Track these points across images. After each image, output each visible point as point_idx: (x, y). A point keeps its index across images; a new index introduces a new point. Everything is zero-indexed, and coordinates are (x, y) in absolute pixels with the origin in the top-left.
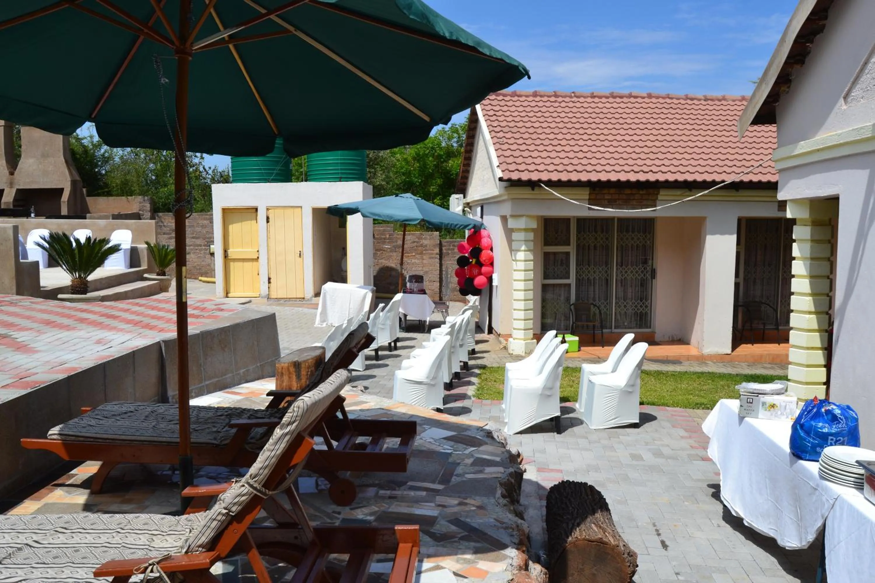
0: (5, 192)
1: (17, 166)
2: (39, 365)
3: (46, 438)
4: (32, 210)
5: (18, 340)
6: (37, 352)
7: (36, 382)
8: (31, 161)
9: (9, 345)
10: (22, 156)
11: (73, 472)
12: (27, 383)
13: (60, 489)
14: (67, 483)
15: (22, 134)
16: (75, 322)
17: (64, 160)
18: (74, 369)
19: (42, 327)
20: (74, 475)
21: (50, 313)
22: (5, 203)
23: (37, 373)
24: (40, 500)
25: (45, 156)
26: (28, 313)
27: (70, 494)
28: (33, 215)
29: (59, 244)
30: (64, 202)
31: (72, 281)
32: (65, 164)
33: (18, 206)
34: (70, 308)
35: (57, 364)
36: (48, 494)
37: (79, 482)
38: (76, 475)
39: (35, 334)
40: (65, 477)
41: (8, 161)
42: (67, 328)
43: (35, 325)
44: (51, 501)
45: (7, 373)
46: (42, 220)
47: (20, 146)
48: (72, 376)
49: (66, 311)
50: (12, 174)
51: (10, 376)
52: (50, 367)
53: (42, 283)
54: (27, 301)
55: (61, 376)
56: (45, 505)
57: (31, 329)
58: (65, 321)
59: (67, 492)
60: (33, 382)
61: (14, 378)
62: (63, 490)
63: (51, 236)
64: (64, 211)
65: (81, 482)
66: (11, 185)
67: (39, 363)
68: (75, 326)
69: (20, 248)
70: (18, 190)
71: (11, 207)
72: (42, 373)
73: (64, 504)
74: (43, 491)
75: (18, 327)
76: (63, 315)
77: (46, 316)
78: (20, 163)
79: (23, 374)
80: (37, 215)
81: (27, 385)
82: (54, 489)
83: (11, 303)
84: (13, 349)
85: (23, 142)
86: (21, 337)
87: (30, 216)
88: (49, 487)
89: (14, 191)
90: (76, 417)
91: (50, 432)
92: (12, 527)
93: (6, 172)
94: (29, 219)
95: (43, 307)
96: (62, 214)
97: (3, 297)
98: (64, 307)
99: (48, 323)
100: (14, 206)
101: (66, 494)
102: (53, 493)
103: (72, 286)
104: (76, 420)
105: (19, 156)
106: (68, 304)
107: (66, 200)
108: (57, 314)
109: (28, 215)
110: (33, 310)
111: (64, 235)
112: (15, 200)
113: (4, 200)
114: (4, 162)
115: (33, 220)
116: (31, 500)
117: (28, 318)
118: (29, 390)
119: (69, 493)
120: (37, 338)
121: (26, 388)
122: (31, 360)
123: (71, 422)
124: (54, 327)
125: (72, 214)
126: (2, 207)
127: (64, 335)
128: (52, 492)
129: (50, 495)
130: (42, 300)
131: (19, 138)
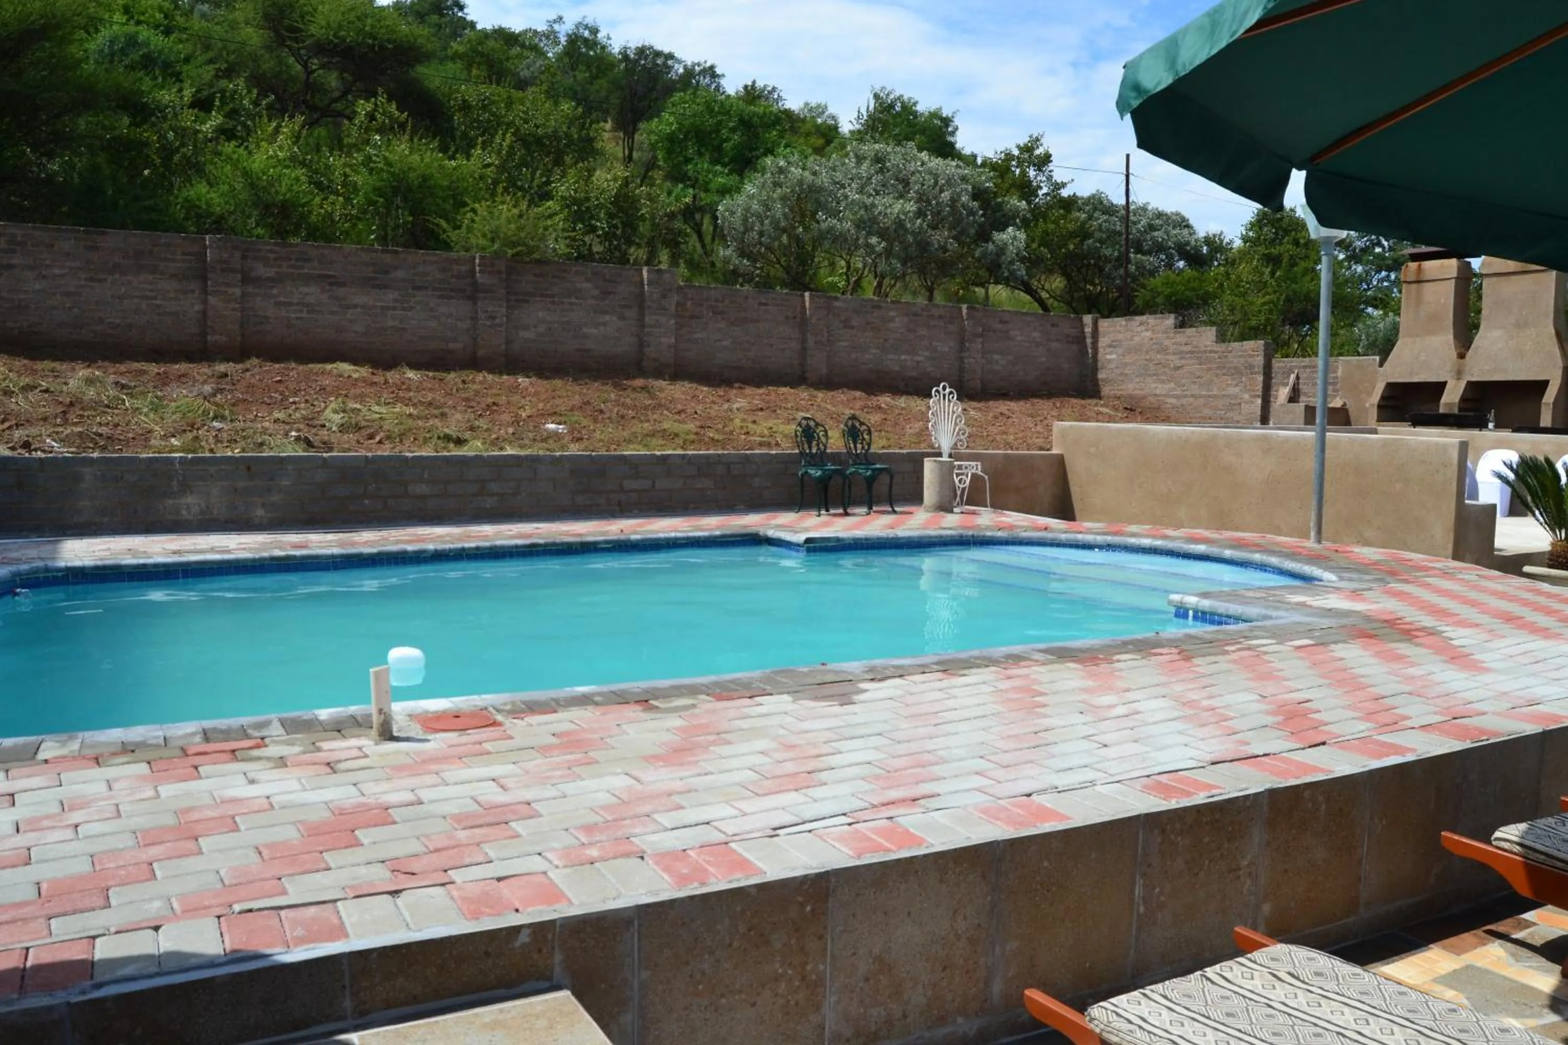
0: (1448, 386)
1: (1471, 343)
2: (1489, 699)
3: (1489, 842)
4: (1491, 416)
5: (1454, 642)
6: (1487, 670)
7: (1482, 731)
8: (1496, 334)
9: (1439, 651)
10: (1482, 327)
11: (1529, 916)
12: (1466, 729)
13: (1501, 945)
14: (1514, 936)
15: (1485, 290)
16: (1561, 624)
17: (1553, 332)
18: (1557, 718)
19: (1497, 624)
20: (1528, 924)
21: (1511, 601)
22: (1446, 404)
23: (1484, 714)
24: (1458, 954)
25: (1520, 325)
26: (1473, 595)
27: (1518, 961)
28: (1491, 425)
29: (1536, 477)
30: (1547, 404)
31: (1553, 545)
32: (1555, 339)
33: (1467, 410)
34: (1549, 595)
35: (1521, 702)
36: (1476, 947)
37: (1538, 942)
38: (1534, 924)
39: (1485, 636)
40: (1509, 921)
41: (1456, 337)
42: (1544, 633)
43: (1484, 619)
44: (1479, 964)
45: (1430, 702)
46: (1506, 435)
47: (1479, 311)
48: (1551, 731)
49: (1542, 600)
50: (1462, 356)
51: (1437, 709)
52: (1510, 706)
53: (1499, 542)
54: (1471, 572)
55: (1531, 729)
56: (1468, 968)
57: (1477, 625)
58: (1542, 620)
59: (1513, 955)
60: (1476, 729)
61: (1441, 714)
62: (1506, 950)
63: (1523, 461)
64: (1546, 420)
65: (1542, 942)
66: (1459, 374)
67: (1490, 694)
68: (1559, 631)
69: (1467, 481)
70: (1470, 384)
71: (1456, 411)
72: (1495, 713)
73: (1505, 978)
74: (1467, 937)
75: (1455, 619)
76: (1538, 608)
77: (1504, 605)
78: (1477, 338)
79: (1459, 710)
80: (1498, 426)
81: (1463, 733)
82: (1489, 941)
83: (1445, 574)
84: (1445, 658)
85: (1486, 303)
86: (1461, 637)
87: (1486, 427)
88: (1479, 932)
89: (1463, 384)
90: (1551, 815)
91: (1498, 834)
92: (1409, 1015)
93: (1453, 353)
94: (1484, 432)
95: (1500, 588)
96: (1542, 425)
97: (1431, 562)
98: (1539, 592)
99: (1509, 618)
100: (1460, 410)
101: (1511, 960)
102: (1484, 948)
103: (1551, 553)
104: (1551, 821)
105: (1477, 327)
106: (1545, 587)
107: (1551, 400)
108: (1525, 603)
109: (1482, 425)
110: (1484, 590)
111: (1547, 460)
112: (1463, 399)
113: (1444, 399)
114: (1451, 337)
115: (1490, 434)
116: (1444, 948)
117: (1474, 604)
118: (1468, 745)
119: (1517, 958)
120: (1488, 644)
121: (1462, 738)
122: (1474, 685)
123: (1541, 822)
124: (1520, 627)
125: (1559, 426)
126: (1441, 411)
127: (1538, 644)
128: (1485, 945)
129: (1479, 951)
130: (1497, 573)
131: (1480, 297)
